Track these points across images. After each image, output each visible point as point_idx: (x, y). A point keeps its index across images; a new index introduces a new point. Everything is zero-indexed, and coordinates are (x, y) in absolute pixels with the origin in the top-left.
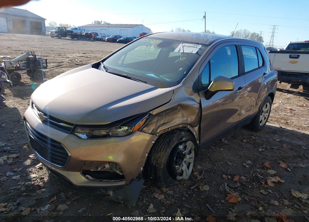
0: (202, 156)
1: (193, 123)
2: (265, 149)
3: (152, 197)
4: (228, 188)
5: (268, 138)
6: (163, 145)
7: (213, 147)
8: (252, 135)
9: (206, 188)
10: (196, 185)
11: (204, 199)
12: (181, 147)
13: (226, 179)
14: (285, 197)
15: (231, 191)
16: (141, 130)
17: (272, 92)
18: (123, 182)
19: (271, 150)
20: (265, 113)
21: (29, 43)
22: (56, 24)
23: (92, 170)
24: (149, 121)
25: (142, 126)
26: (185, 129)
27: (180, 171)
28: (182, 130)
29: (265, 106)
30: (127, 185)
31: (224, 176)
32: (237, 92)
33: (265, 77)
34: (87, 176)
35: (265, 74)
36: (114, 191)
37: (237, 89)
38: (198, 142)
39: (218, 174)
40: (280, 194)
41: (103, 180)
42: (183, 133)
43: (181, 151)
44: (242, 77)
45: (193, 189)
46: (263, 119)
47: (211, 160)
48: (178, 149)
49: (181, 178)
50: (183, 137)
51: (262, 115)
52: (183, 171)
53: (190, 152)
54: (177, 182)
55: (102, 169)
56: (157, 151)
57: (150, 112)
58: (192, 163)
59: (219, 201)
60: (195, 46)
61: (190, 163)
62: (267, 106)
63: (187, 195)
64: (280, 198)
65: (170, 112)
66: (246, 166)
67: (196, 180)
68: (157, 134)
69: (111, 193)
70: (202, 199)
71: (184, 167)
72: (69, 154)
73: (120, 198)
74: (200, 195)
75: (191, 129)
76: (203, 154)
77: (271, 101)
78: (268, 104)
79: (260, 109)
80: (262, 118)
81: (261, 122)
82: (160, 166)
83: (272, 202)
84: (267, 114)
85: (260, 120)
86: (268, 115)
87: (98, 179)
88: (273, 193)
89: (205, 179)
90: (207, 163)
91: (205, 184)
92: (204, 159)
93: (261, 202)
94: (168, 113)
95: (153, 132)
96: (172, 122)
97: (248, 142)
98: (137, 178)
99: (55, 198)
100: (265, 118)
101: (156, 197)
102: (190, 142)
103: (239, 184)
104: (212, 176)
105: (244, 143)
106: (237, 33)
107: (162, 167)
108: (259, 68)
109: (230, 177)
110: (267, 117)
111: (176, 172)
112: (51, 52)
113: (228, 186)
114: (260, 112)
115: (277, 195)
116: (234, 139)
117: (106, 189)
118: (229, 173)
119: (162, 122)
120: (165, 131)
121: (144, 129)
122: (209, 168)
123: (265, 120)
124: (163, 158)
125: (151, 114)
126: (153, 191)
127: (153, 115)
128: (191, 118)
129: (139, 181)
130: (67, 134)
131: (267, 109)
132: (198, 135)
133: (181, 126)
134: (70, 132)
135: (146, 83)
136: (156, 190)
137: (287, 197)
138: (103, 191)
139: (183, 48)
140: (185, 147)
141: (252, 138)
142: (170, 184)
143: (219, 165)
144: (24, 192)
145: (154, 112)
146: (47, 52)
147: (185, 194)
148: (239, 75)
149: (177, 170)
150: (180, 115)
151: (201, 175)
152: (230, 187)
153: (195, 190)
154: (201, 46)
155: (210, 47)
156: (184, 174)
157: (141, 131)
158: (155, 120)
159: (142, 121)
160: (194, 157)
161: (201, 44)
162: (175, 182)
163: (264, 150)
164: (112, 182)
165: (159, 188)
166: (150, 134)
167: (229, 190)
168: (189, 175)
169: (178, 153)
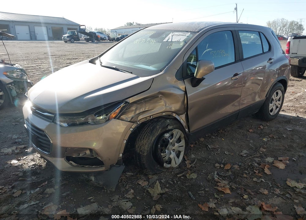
0: (199, 146)
1: (178, 110)
2: (271, 139)
3: (136, 183)
4: (216, 177)
5: (278, 128)
6: (147, 133)
7: (214, 137)
8: (261, 125)
9: (194, 176)
10: (184, 173)
11: (188, 187)
12: (167, 135)
13: (218, 167)
14: (278, 186)
15: (219, 179)
16: (118, 117)
17: (283, 78)
18: (103, 167)
19: (278, 139)
20: (276, 102)
21: (65, 48)
22: (91, 29)
23: (74, 156)
24: (126, 110)
25: (119, 114)
26: (170, 117)
27: (167, 158)
28: (168, 119)
29: (275, 93)
30: (107, 170)
31: (217, 165)
32: (232, 78)
33: (271, 63)
34: (71, 162)
35: (270, 59)
36: (95, 176)
37: (233, 76)
38: (187, 130)
39: (211, 163)
40: (273, 183)
41: (85, 166)
42: (168, 121)
43: (166, 139)
44: (239, 64)
45: (180, 177)
46: (274, 108)
47: (207, 149)
48: (164, 137)
49: (169, 166)
50: (168, 125)
51: (271, 103)
52: (171, 159)
53: (179, 140)
54: (165, 170)
55: (84, 155)
56: (141, 138)
57: (126, 100)
58: (183, 151)
59: (203, 189)
60: (184, 35)
61: (180, 152)
62: (277, 93)
63: (172, 182)
64: (272, 187)
65: (150, 100)
66: (244, 155)
67: (186, 168)
68: (138, 122)
69: (93, 178)
70: (186, 186)
71: (173, 155)
72: (51, 142)
73: (101, 183)
74: (185, 182)
75: (177, 117)
76: (201, 144)
77: (283, 89)
78: (280, 92)
79: (268, 96)
80: (271, 106)
81: (272, 111)
82: (144, 153)
83: (261, 190)
84: (280, 102)
85: (270, 109)
86: (281, 104)
87: (81, 165)
88: (266, 182)
89: (196, 167)
90: (203, 152)
91: (194, 172)
92: (200, 148)
93: (248, 190)
94: (148, 101)
95: (132, 120)
96: (153, 110)
97: (254, 132)
98: (117, 164)
99: (46, 183)
100: (277, 107)
101: (140, 183)
102: (177, 130)
103: (230, 173)
104: (204, 164)
105: (249, 133)
106: (273, 23)
107: (145, 154)
108: (264, 53)
109: (222, 166)
110: (280, 105)
111: (163, 160)
112: (82, 54)
113: (218, 174)
114: (269, 99)
115: (270, 184)
116: (240, 129)
117: (88, 174)
118: (223, 162)
119: (141, 110)
120: (146, 119)
121: (121, 117)
122: (204, 157)
123: (278, 109)
124: (146, 146)
125: (127, 102)
126: (139, 178)
127: (130, 102)
128: (175, 106)
129: (120, 166)
130: (49, 123)
131: (278, 97)
132: (185, 122)
133: (164, 114)
134: (51, 121)
135: (131, 73)
136: (142, 177)
137: (280, 187)
138: (85, 176)
139: (172, 36)
140: (172, 135)
141: (259, 127)
142: (157, 171)
143: (215, 154)
144: (21, 177)
145: (131, 100)
146: (78, 55)
147: (170, 182)
148: (236, 62)
149: (163, 158)
150: (162, 103)
151: (193, 163)
152: (220, 176)
153: (182, 177)
154: (190, 33)
155: (198, 33)
156: (173, 162)
157: (118, 119)
158: (133, 108)
159: (118, 109)
160: (184, 146)
161: (190, 32)
162: (163, 170)
163: (269, 139)
164: (93, 167)
165: (146, 175)
166: (129, 122)
167: (217, 179)
168: (178, 163)
169: (164, 141)
